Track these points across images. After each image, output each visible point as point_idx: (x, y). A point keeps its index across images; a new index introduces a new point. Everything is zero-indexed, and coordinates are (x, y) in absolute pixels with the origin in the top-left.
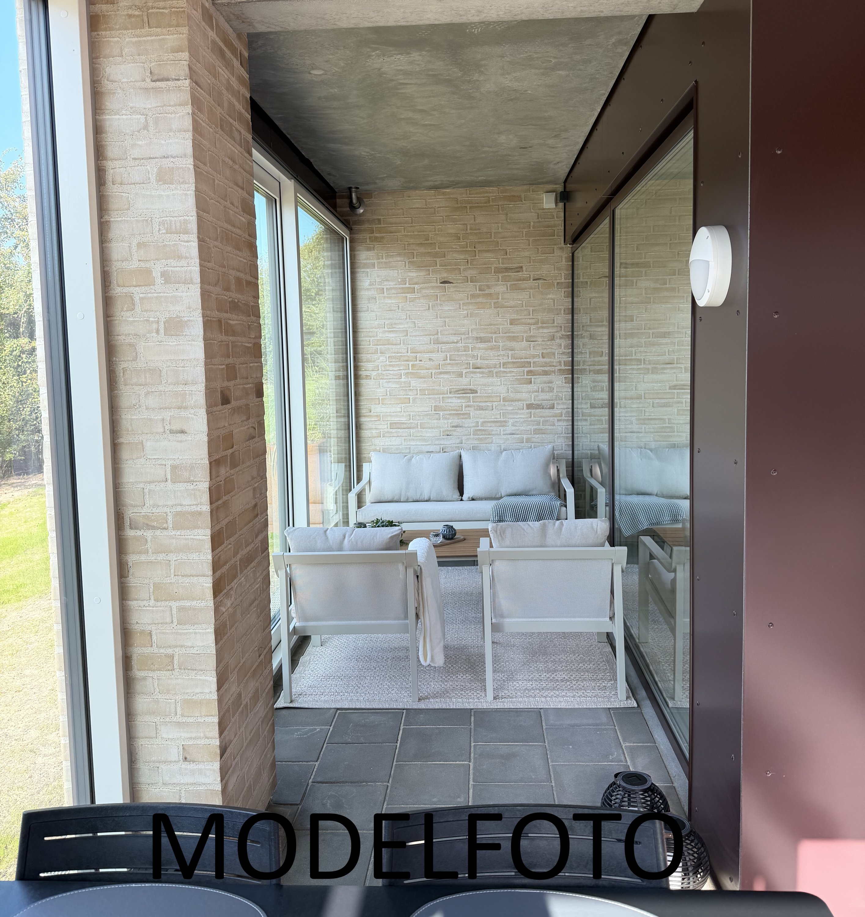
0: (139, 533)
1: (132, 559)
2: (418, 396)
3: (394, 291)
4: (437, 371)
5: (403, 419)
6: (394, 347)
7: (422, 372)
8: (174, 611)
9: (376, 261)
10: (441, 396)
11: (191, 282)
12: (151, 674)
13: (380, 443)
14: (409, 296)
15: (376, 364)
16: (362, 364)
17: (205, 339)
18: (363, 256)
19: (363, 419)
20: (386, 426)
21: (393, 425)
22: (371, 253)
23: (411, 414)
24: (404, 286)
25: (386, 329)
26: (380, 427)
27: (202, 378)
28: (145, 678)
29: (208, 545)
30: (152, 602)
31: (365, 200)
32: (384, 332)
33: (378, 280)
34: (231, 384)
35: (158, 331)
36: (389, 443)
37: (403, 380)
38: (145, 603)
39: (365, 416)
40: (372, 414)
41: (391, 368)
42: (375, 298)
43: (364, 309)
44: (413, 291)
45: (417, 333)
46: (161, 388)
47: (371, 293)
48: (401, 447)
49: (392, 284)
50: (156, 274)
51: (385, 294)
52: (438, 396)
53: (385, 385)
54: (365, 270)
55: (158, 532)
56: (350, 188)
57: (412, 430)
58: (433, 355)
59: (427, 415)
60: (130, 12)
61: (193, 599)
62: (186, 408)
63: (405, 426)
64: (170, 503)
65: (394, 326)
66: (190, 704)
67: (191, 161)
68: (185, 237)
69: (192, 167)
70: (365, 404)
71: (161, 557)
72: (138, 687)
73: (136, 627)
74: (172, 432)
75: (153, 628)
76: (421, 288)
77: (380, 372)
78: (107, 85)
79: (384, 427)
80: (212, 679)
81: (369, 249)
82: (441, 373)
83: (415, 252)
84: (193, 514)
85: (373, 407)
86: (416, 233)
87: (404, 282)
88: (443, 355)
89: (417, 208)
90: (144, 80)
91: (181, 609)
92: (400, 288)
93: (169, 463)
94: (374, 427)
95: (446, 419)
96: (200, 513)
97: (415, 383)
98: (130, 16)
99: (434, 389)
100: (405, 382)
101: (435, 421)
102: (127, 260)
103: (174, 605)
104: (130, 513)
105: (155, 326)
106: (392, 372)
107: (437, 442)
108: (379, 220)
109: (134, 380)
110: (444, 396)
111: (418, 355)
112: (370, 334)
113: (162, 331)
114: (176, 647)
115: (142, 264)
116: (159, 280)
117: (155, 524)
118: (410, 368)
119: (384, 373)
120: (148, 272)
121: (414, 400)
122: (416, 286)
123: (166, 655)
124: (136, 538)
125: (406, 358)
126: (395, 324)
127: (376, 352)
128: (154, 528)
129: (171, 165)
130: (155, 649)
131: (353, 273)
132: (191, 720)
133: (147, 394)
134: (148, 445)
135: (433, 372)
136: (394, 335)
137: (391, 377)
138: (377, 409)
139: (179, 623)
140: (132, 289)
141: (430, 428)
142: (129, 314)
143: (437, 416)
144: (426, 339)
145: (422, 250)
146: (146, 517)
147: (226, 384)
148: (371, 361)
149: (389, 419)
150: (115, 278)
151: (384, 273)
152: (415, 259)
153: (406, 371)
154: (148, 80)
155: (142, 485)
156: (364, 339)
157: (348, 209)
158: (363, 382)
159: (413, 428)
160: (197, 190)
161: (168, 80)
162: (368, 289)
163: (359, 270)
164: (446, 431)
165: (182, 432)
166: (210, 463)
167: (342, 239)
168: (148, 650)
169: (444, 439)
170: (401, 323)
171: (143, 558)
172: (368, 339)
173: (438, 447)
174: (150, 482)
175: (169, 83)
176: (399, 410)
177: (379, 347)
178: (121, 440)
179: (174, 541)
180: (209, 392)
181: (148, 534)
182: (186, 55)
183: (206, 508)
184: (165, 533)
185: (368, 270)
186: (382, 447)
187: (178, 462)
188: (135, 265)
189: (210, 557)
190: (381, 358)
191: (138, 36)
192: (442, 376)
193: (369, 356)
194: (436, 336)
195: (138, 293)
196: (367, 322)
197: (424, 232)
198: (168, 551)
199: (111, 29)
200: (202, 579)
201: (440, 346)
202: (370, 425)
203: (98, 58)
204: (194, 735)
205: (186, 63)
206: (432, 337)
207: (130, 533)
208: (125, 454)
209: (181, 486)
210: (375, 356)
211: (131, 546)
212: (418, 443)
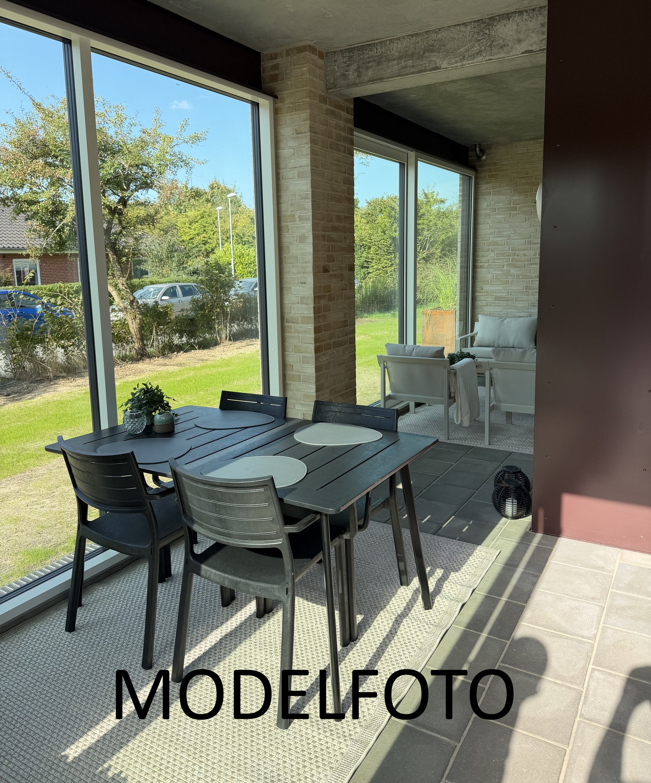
0: (289, 324)
1: (287, 335)
2: (515, 279)
3: (502, 210)
4: (529, 262)
5: (504, 295)
6: (500, 247)
7: (519, 263)
8: (301, 357)
9: (491, 191)
10: (531, 280)
11: (309, 220)
12: (292, 382)
13: (488, 309)
14: (512, 212)
15: (488, 258)
16: (479, 258)
17: (313, 244)
18: (484, 187)
19: (477, 294)
20: (492, 299)
21: (497, 298)
22: (489, 185)
23: (510, 291)
24: (509, 206)
25: (496, 235)
26: (488, 299)
27: (311, 260)
28: (290, 384)
29: (313, 331)
30: (293, 353)
31: (487, 151)
32: (494, 237)
33: (492, 203)
34: (330, 264)
35: (297, 241)
36: (494, 310)
37: (505, 269)
38: (291, 353)
39: (479, 292)
40: (483, 291)
41: (497, 261)
42: (490, 215)
43: (482, 222)
44: (515, 209)
45: (517, 237)
46: (298, 264)
47: (487, 212)
48: (501, 313)
49: (501, 205)
50: (297, 217)
51: (497, 212)
52: (529, 280)
53: (493, 272)
54: (484, 197)
55: (296, 325)
56: (475, 145)
57: (509, 302)
58: (526, 252)
59: (520, 292)
60: (289, 105)
61: (308, 353)
62: (306, 273)
63: (505, 299)
64: (300, 313)
65: (501, 233)
66: (306, 396)
67: (310, 168)
68: (307, 200)
69: (310, 170)
70: (479, 285)
71: (297, 335)
72: (288, 387)
73: (288, 363)
74: (301, 283)
75: (294, 363)
76: (521, 207)
77: (490, 263)
78: (281, 137)
79: (490, 299)
80: (313, 387)
81: (487, 183)
82: (531, 264)
83: (518, 183)
84: (307, 317)
85: (484, 286)
86: (519, 170)
87: (509, 203)
88: (534, 251)
89: (521, 153)
90: (293, 134)
91: (303, 357)
92: (506, 208)
93: (300, 296)
94: (484, 299)
95: (533, 295)
96: (310, 317)
97: (512, 271)
98: (289, 107)
99: (526, 275)
100: (506, 270)
101: (525, 297)
102: (286, 211)
103: (301, 355)
104: (287, 316)
105: (296, 239)
106: (498, 264)
107: (526, 311)
108: (495, 163)
109: (288, 261)
110: (533, 279)
111: (516, 252)
112: (485, 239)
113: (298, 241)
114: (301, 372)
115: (292, 213)
116: (298, 219)
117: (294, 321)
118: (511, 261)
119: (493, 264)
120: (294, 216)
121: (512, 282)
122: (518, 206)
123: (298, 375)
124: (288, 326)
125: (508, 254)
126: (502, 231)
127: (488, 250)
128: (294, 323)
129: (303, 170)
130: (294, 373)
131: (476, 199)
132: (306, 403)
133: (293, 267)
134: (293, 288)
135: (526, 263)
136: (501, 239)
137: (497, 266)
138: (487, 288)
139: (303, 363)
140: (288, 223)
141: (521, 301)
142: (287, 234)
143: (527, 293)
144: (522, 241)
145: (523, 181)
146: (292, 318)
147: (327, 263)
148: (484, 257)
149: (494, 294)
150: (283, 219)
151: (496, 198)
152: (518, 188)
153: (507, 263)
154: (295, 134)
155: (290, 305)
156: (481, 242)
157: (476, 158)
158: (479, 270)
159: (510, 301)
160: (312, 180)
161: (302, 133)
162: (485, 209)
163: (480, 197)
164: (533, 303)
165: (305, 283)
166: (314, 297)
167: (470, 178)
168: (292, 373)
169: (531, 308)
170: (506, 231)
171: (290, 334)
172: (483, 242)
173: (527, 314)
174: (293, 304)
175: (302, 134)
176: (501, 288)
177: (490, 247)
178: (284, 286)
179: (301, 329)
180: (315, 267)
181: (292, 325)
182: (308, 122)
183: (312, 315)
184: (298, 325)
185: (486, 197)
186: (488, 313)
187: (303, 296)
188: (289, 213)
189: (314, 336)
190: (491, 254)
191: (292, 115)
192: (532, 266)
193: (483, 253)
194: (530, 239)
195: (290, 225)
196: (484, 231)
197: (525, 169)
198: (299, 333)
199: (282, 113)
200: (311, 345)
201: (532, 245)
202: (482, 298)
203: (277, 126)
204: (307, 409)
205: (308, 125)
206: (527, 240)
207: (286, 324)
208: (285, 292)
209: (304, 306)
210: (488, 253)
211: (287, 330)
212: (513, 311)
